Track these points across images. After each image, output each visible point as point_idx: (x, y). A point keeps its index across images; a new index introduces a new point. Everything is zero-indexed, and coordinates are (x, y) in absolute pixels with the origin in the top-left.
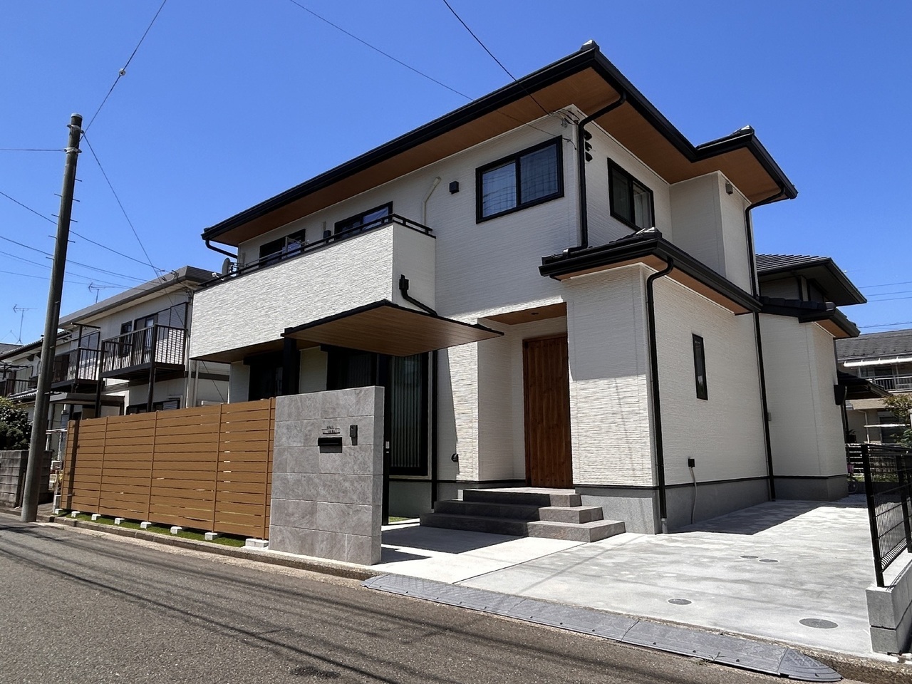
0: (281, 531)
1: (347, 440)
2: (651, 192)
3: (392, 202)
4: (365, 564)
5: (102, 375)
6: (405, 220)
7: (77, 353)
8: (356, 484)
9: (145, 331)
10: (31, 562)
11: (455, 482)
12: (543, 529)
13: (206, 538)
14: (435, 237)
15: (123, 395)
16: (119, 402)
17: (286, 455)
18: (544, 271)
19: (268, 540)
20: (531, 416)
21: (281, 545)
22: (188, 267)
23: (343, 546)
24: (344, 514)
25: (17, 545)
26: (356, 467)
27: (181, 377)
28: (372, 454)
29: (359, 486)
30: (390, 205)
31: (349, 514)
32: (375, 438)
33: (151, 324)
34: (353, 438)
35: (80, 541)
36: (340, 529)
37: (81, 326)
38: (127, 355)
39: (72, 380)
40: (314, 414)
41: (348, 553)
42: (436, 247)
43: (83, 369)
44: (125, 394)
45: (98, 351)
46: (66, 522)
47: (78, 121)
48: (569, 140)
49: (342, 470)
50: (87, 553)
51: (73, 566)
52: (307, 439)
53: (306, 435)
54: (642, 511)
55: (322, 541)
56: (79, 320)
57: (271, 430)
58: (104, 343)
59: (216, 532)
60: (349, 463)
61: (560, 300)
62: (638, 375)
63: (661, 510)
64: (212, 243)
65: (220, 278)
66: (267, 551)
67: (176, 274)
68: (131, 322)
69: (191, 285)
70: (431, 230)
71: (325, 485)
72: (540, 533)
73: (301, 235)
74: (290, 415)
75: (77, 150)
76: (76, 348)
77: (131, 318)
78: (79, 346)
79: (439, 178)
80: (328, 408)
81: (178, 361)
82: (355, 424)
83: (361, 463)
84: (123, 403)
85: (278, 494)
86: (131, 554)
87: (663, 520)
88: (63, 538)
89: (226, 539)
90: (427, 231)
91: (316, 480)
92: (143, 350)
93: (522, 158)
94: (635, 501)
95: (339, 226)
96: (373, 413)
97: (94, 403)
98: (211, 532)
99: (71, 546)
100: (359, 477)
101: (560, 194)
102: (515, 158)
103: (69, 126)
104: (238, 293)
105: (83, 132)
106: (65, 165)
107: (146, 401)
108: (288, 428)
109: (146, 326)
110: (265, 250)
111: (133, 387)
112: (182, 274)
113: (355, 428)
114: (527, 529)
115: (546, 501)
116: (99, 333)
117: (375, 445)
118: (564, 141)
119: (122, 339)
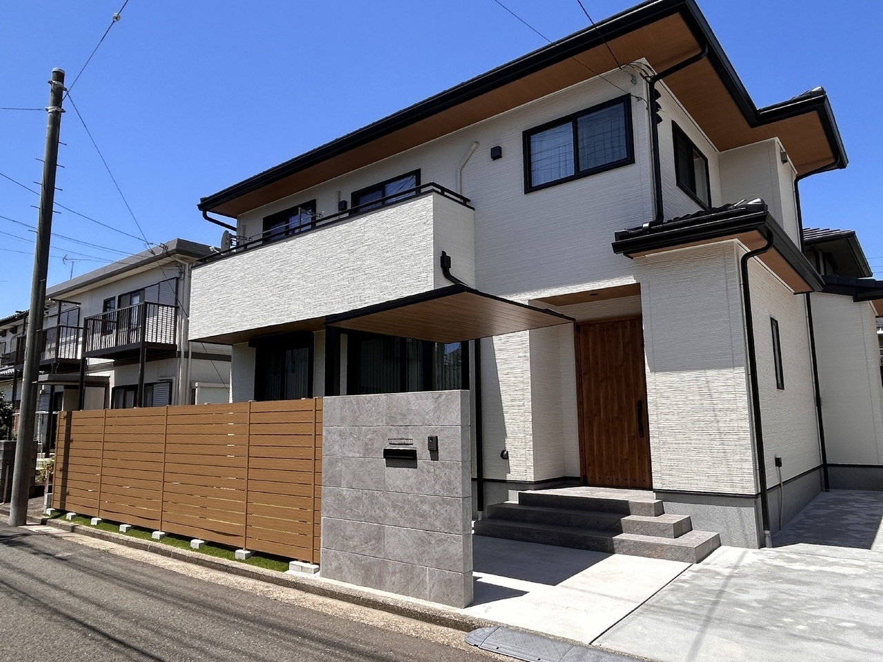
0: (336, 556)
1: (423, 454)
2: (706, 160)
3: (420, 170)
4: (456, 606)
5: (86, 354)
6: (443, 190)
7: (56, 331)
8: (438, 507)
9: (131, 309)
10: (40, 604)
11: (505, 481)
12: (633, 545)
13: (237, 557)
14: (474, 209)
15: (108, 375)
16: (103, 382)
17: (340, 467)
18: (617, 248)
19: (319, 564)
20: (585, 406)
21: (338, 573)
22: (179, 240)
23: (423, 581)
24: (422, 542)
25: (14, 569)
26: (437, 487)
27: (173, 358)
28: (460, 472)
29: (443, 511)
30: (417, 173)
31: (430, 543)
32: (463, 453)
33: (136, 300)
34: (431, 451)
35: (88, 560)
36: (419, 560)
37: (60, 302)
38: (111, 332)
39: (52, 360)
40: (377, 420)
41: (430, 591)
42: (475, 219)
43: (63, 347)
44: (110, 374)
45: (78, 328)
46: (61, 527)
47: (60, 76)
48: (639, 99)
49: (418, 489)
50: (102, 582)
51: (92, 609)
52: (367, 450)
53: (367, 444)
54: (742, 521)
55: (394, 573)
56: (56, 296)
57: (317, 435)
58: (86, 321)
59: (249, 550)
60: (427, 482)
61: (631, 281)
62: (734, 367)
63: (765, 521)
64: (209, 214)
65: (220, 254)
66: (317, 579)
67: (165, 247)
68: (114, 298)
69: (181, 259)
70: (469, 200)
71: (395, 507)
72: (630, 550)
73: (311, 205)
74: (343, 420)
75: (60, 110)
76: (55, 324)
77: (115, 293)
78: (59, 323)
79: (477, 142)
80: (396, 414)
81: (169, 341)
82: (434, 435)
83: (444, 482)
84: (108, 384)
85: (331, 513)
86: (155, 582)
87: (767, 532)
88: (66, 554)
89: (263, 559)
90: (465, 202)
91: (383, 500)
92: (129, 328)
93: (579, 119)
94: (732, 511)
95: (356, 196)
96: (459, 422)
97: (78, 384)
98: (242, 549)
99: (80, 570)
100: (443, 500)
101: (630, 160)
102: (573, 118)
103: (50, 82)
104: (243, 270)
105: (66, 90)
106: (47, 126)
107: (137, 382)
108: (341, 434)
109: (131, 304)
110: (269, 222)
111: (118, 367)
112: (173, 247)
113: (435, 440)
114: (613, 545)
115: (623, 508)
116: (79, 308)
117: (463, 461)
118: (633, 100)
119: (104, 317)
